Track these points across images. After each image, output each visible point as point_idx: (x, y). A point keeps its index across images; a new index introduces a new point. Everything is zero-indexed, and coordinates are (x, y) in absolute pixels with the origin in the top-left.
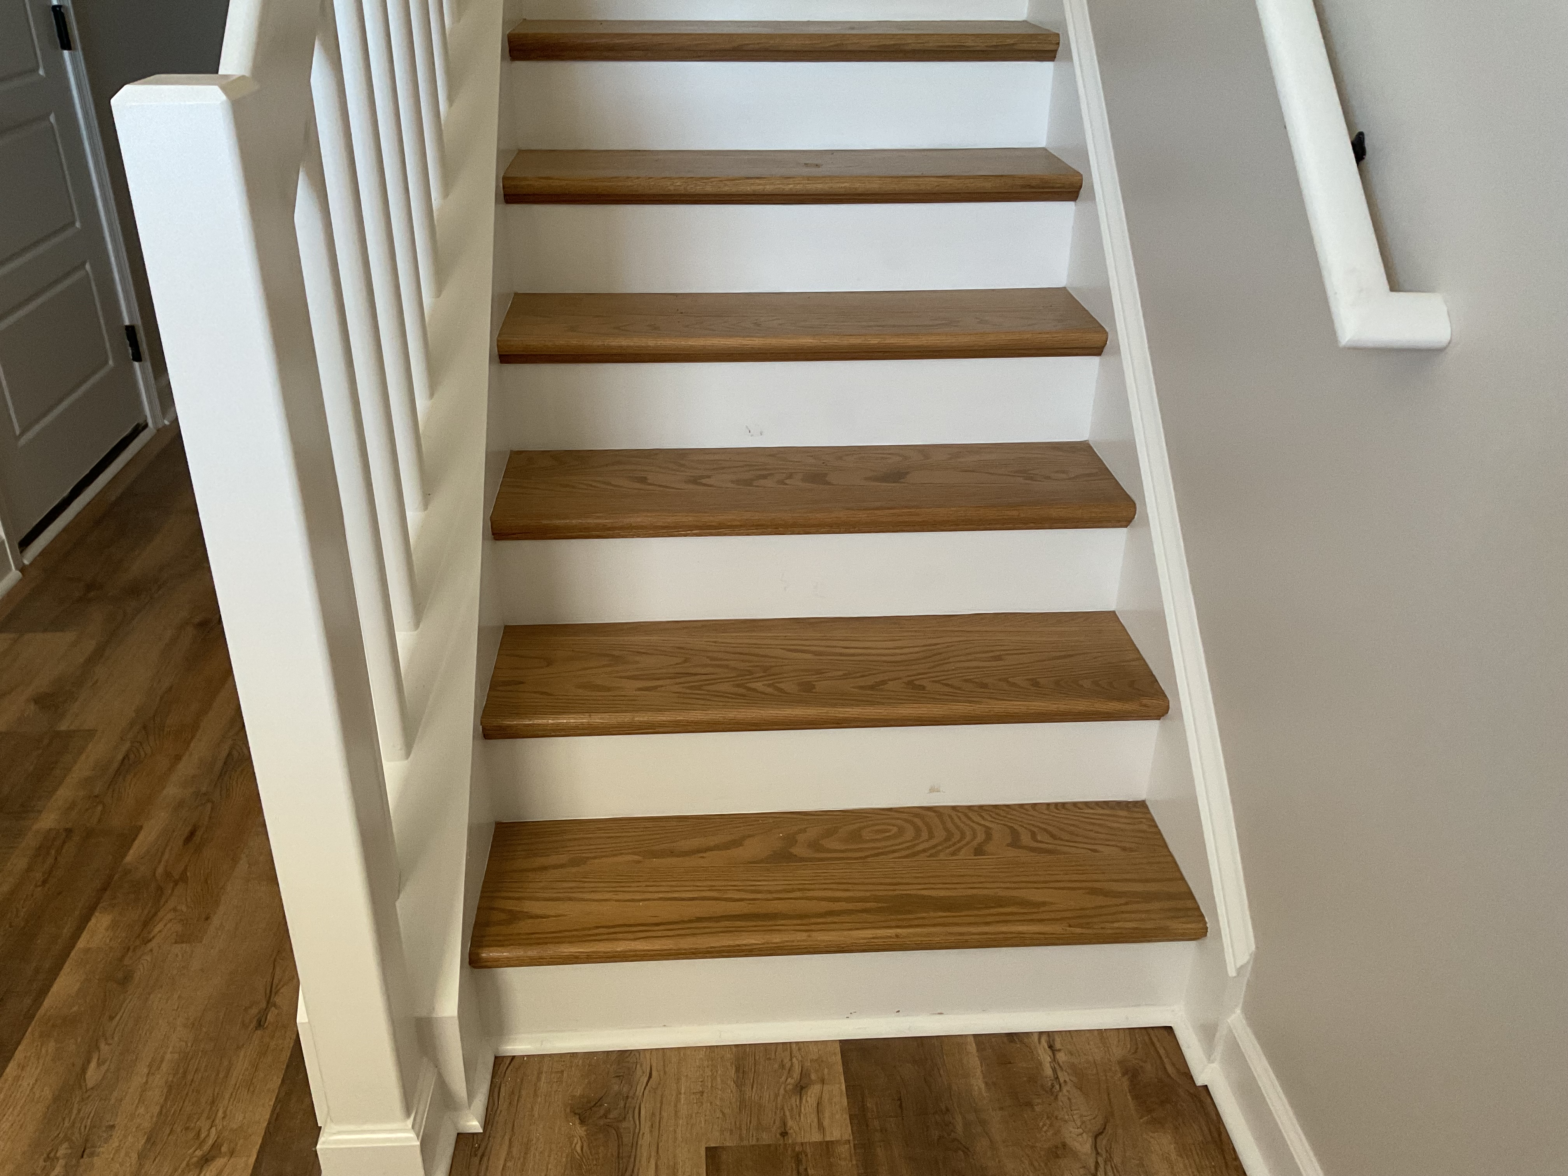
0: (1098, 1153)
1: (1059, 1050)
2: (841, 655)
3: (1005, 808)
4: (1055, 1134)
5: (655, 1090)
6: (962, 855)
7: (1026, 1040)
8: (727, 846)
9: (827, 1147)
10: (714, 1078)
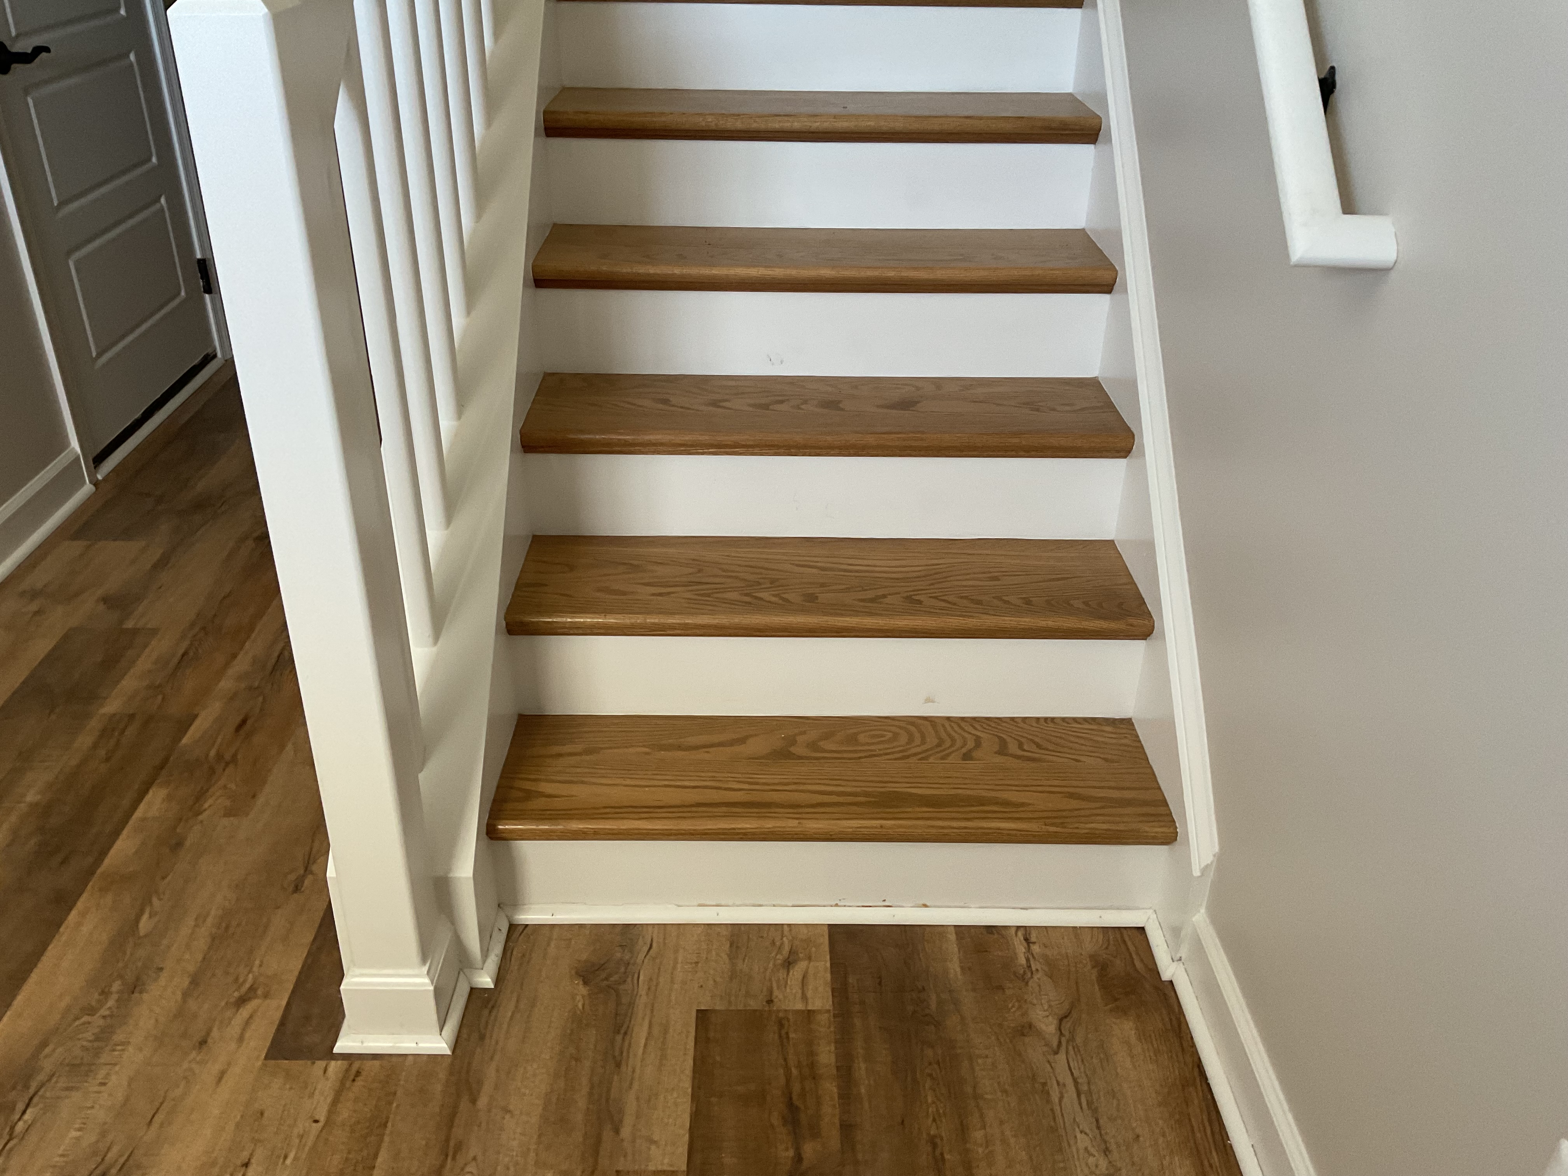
0: (1061, 1034)
1: (1034, 943)
2: (845, 571)
3: (996, 720)
4: (1023, 1015)
5: (654, 959)
6: (950, 760)
7: (1003, 932)
8: (732, 743)
9: (809, 1014)
10: (709, 951)
